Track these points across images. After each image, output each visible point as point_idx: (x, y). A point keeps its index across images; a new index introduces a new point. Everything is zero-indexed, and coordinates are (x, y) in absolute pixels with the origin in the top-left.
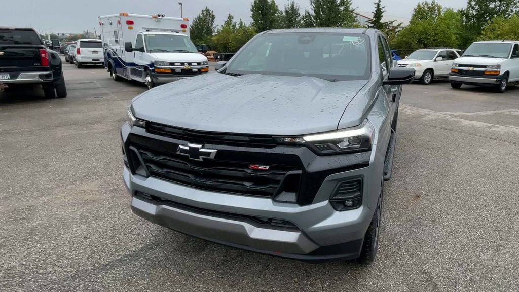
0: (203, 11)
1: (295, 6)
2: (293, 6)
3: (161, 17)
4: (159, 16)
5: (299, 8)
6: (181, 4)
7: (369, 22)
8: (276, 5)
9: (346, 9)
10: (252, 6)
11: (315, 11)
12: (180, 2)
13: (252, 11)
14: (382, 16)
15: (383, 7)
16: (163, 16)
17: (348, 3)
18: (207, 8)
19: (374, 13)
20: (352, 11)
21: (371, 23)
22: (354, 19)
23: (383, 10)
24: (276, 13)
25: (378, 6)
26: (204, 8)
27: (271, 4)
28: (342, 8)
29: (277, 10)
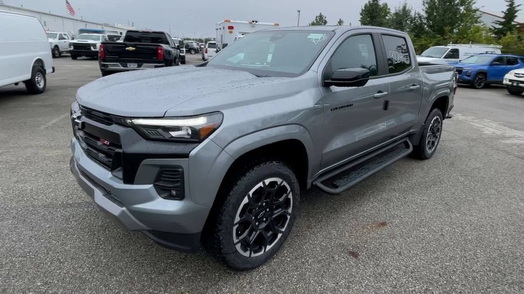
0: (317, 17)
1: (407, 8)
2: (405, 8)
3: (255, 23)
4: (253, 22)
5: (412, 11)
6: (299, 11)
7: (496, 23)
8: (388, 7)
9: (468, 9)
10: (362, 10)
11: (426, 12)
12: (298, 10)
13: (361, 14)
14: (516, 16)
15: (518, 6)
16: (256, 22)
17: (470, 2)
18: (321, 14)
19: (505, 13)
20: (475, 11)
21: (500, 24)
22: (476, 20)
23: (517, 8)
24: (387, 16)
25: (511, 5)
26: (318, 15)
27: (383, 7)
28: (462, 8)
29: (389, 13)
